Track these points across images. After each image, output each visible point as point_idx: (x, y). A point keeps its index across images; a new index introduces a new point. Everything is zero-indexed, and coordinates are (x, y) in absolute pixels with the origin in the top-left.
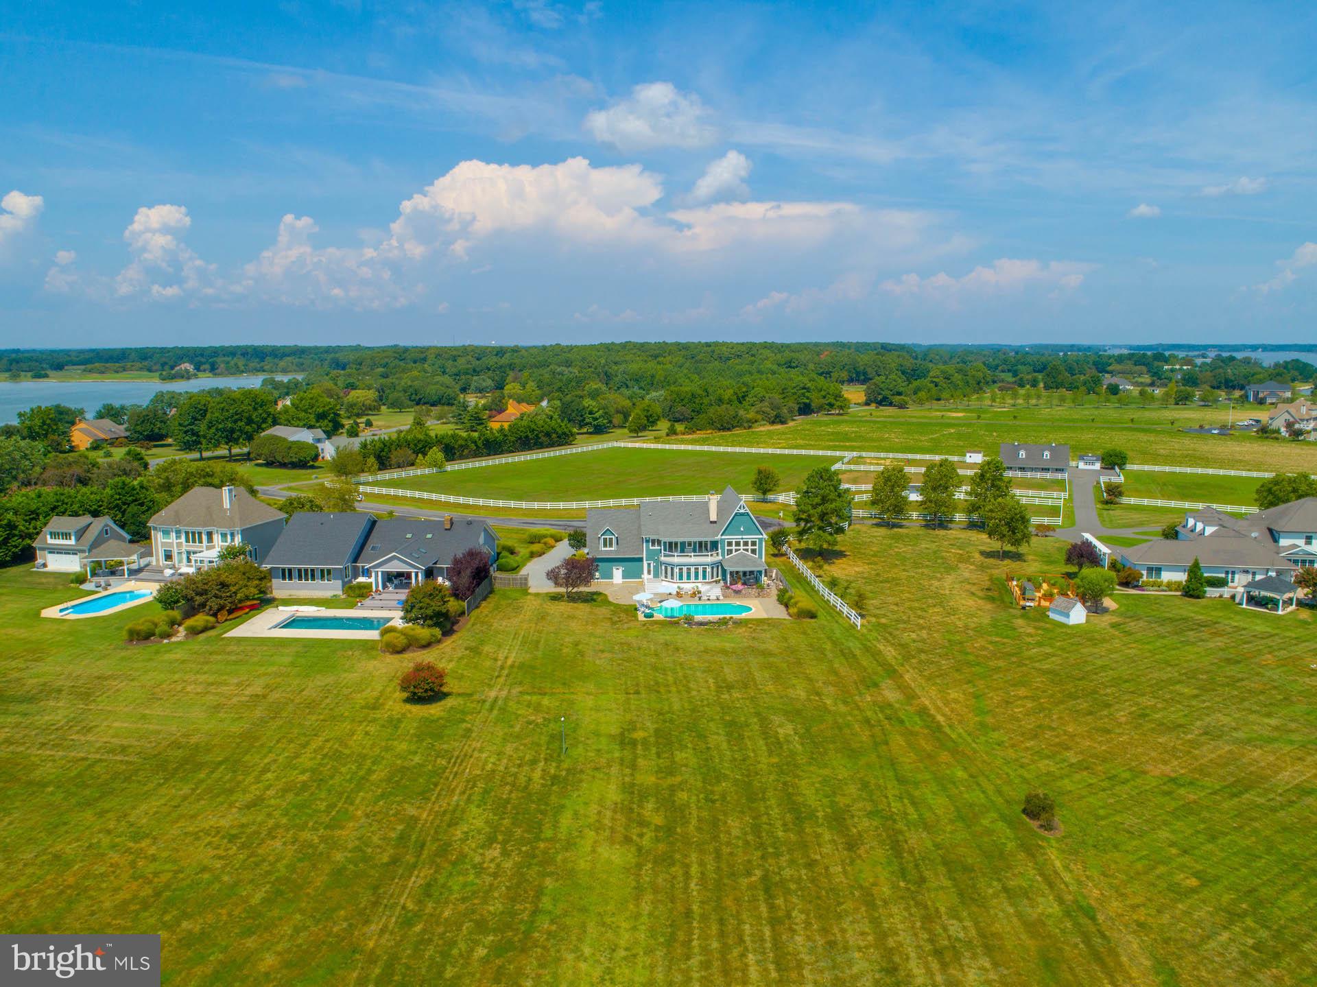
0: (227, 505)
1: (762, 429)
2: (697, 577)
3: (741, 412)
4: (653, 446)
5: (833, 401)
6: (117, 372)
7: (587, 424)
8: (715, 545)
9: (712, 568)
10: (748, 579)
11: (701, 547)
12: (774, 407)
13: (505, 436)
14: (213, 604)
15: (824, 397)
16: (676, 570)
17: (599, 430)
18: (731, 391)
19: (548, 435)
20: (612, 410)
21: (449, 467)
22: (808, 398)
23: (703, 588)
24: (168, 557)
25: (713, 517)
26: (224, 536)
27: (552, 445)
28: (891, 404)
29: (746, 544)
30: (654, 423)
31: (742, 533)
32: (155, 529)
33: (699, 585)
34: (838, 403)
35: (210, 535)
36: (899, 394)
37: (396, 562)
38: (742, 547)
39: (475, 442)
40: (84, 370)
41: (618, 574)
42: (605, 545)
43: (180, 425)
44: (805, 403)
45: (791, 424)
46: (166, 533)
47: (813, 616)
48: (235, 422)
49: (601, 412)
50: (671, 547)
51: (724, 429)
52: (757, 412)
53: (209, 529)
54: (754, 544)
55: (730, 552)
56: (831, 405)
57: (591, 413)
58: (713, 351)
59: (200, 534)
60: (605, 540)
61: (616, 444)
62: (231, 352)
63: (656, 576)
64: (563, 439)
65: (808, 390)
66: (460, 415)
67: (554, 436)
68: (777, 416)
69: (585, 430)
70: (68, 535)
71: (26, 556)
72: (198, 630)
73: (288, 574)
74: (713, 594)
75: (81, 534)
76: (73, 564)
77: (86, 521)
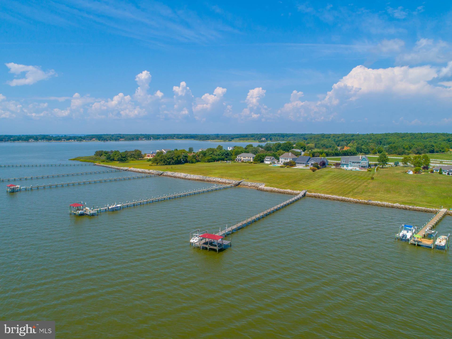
0: (290, 155)
2: (356, 167)
3: (408, 151)
5: (441, 149)
6: (247, 140)
7: (362, 152)
8: (360, 162)
9: (359, 165)
10: (363, 167)
11: (358, 163)
12: (418, 150)
13: (340, 152)
14: (290, 164)
15: (438, 148)
16: (353, 166)
17: (366, 154)
19: (350, 153)
20: (370, 149)
21: (326, 157)
24: (282, 162)
25: (360, 159)
26: (290, 159)
32: (280, 158)
35: (288, 159)
37: (313, 162)
38: (364, 163)
39: (333, 153)
40: (239, 140)
41: (345, 166)
42: (343, 162)
43: (276, 148)
44: (432, 150)
46: (282, 159)
48: (286, 147)
49: (366, 149)
50: (353, 162)
51: (399, 154)
52: (412, 151)
53: (287, 158)
54: (366, 163)
55: (362, 164)
57: (364, 149)
58: (422, 136)
62: (275, 135)
63: (350, 166)
64: (355, 154)
65: (433, 146)
66: (333, 149)
67: (352, 153)
70: (268, 159)
71: (262, 162)
72: (288, 167)
73: (298, 163)
74: (358, 169)
75: (270, 158)
76: (269, 163)
77: (271, 157)
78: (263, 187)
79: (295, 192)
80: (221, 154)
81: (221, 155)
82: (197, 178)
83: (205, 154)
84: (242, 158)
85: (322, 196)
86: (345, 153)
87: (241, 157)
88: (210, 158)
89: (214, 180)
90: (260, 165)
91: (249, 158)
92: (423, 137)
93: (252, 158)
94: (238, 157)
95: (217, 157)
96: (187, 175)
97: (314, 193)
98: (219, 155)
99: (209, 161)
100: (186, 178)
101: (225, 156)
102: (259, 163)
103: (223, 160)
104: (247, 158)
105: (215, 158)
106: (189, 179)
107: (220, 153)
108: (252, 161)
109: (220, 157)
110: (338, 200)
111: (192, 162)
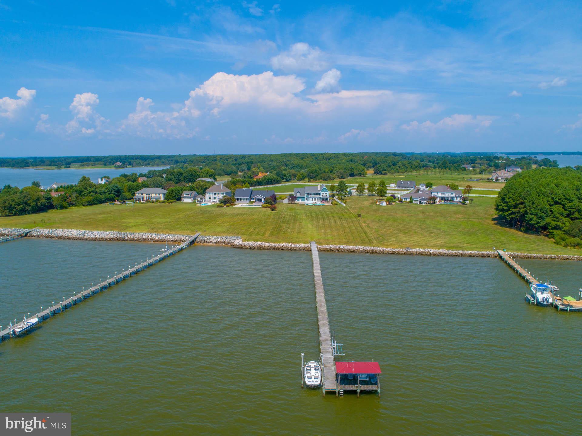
0: (221, 188)
1: (337, 180)
2: (316, 200)
3: (331, 175)
4: (304, 184)
5: (361, 172)
6: (93, 166)
8: (319, 194)
9: (319, 198)
10: (326, 200)
11: (317, 194)
12: (341, 174)
13: (263, 181)
14: (229, 202)
15: (358, 171)
16: (312, 199)
17: (287, 180)
18: (328, 169)
19: (274, 181)
20: (291, 175)
21: (250, 188)
22: (353, 171)
23: (317, 202)
24: (210, 198)
25: (319, 189)
26: (222, 194)
27: (275, 184)
28: (382, 174)
30: (304, 178)
31: (324, 192)
32: (207, 193)
34: (362, 173)
35: (219, 194)
36: (385, 170)
37: (258, 197)
38: (324, 194)
41: (300, 200)
42: (298, 195)
44: (352, 173)
45: (347, 179)
46: (210, 194)
47: (337, 205)
49: (288, 175)
50: (311, 194)
51: (325, 180)
52: (336, 175)
53: (219, 193)
54: (327, 194)
55: (322, 195)
56: (360, 174)
57: (285, 176)
58: (324, 156)
59: (217, 194)
60: (298, 193)
61: (293, 183)
62: (137, 157)
63: (308, 200)
64: (278, 182)
65: (353, 169)
66: (245, 176)
67: (276, 181)
68: (342, 176)
69: (283, 181)
70: (188, 195)
71: (179, 199)
72: (228, 206)
73: (238, 199)
74: (319, 203)
75: (191, 194)
76: (190, 200)
77: (192, 192)
78: (239, 241)
79: (297, 246)
80: (108, 191)
81: (108, 193)
82: (109, 237)
83: (81, 192)
84: (144, 195)
85: (342, 249)
86: (269, 181)
87: (142, 194)
88: (91, 198)
89: (144, 237)
90: (176, 205)
91: (158, 195)
92: (324, 158)
93: (162, 195)
94: (137, 195)
95: (103, 197)
96: (85, 233)
97: (327, 244)
98: (105, 193)
99: (90, 204)
100: (86, 237)
101: (114, 194)
102: (175, 202)
103: (112, 200)
104: (154, 195)
105: (100, 197)
106: (95, 240)
107: (106, 189)
108: (162, 199)
109: (107, 196)
110: (367, 252)
111: (62, 208)
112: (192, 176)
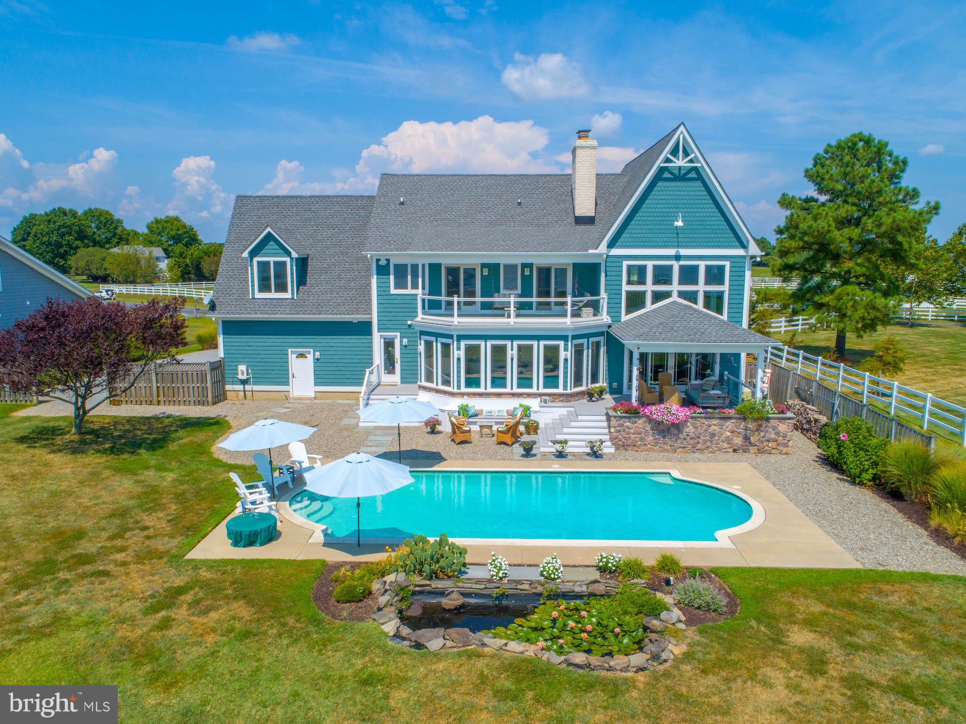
9: (578, 352)
11: (545, 285)
23: (546, 416)
25: (585, 205)
29: (689, 275)
31: (678, 238)
33: (534, 404)
38: (675, 287)
42: (264, 286)
54: (715, 275)
55: (635, 301)
60: (263, 266)
63: (409, 377)
112: (70, 234)
